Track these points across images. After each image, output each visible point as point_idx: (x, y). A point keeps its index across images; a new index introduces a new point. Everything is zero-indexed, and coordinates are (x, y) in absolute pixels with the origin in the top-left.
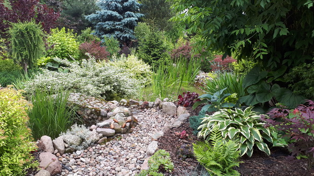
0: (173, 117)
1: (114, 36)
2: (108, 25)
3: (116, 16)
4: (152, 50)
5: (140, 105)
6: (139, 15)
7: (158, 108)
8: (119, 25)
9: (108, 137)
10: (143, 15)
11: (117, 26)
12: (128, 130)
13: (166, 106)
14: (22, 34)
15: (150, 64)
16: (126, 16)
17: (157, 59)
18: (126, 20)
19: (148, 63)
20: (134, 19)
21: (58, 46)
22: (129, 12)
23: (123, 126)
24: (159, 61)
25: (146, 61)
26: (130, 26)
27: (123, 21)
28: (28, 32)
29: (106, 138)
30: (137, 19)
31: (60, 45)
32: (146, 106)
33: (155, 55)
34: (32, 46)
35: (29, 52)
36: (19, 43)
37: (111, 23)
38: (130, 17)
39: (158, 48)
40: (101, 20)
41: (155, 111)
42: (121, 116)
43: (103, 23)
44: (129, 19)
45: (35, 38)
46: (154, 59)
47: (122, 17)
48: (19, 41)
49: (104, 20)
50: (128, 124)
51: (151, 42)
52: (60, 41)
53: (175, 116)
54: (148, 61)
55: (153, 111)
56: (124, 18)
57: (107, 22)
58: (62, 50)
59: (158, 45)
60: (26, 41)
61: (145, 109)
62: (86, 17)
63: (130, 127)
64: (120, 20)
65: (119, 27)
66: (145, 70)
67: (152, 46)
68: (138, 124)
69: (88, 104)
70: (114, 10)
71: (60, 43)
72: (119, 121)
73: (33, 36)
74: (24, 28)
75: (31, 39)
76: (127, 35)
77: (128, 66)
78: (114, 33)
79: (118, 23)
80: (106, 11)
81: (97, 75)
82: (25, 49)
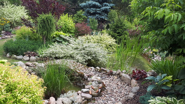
0: (128, 85)
1: (95, 17)
2: (92, 10)
3: (98, 5)
4: (118, 29)
5: (107, 72)
6: (112, 5)
7: (118, 76)
8: (99, 11)
9: (87, 100)
10: (114, 5)
11: (97, 12)
12: (99, 95)
13: (124, 77)
14: (44, 22)
15: (115, 38)
16: (103, 5)
17: (120, 36)
18: (103, 8)
19: (114, 38)
20: (108, 7)
21: (63, 24)
22: (106, 3)
23: (97, 91)
24: (121, 37)
25: (113, 36)
26: (106, 11)
27: (102, 8)
28: (47, 21)
29: (86, 100)
30: (110, 8)
31: (64, 24)
32: (111, 74)
33: (119, 33)
34: (49, 28)
35: (47, 32)
36: (42, 26)
37: (94, 9)
38: (106, 6)
39: (122, 28)
40: (89, 7)
41: (116, 78)
42: (96, 84)
43: (90, 9)
44: (105, 7)
45: (51, 24)
46: (118, 35)
47: (101, 6)
48: (42, 25)
49: (91, 7)
50: (100, 90)
51: (117, 24)
52: (65, 22)
53: (129, 85)
54: (114, 36)
55: (115, 78)
56: (102, 6)
57: (92, 9)
58: (65, 27)
59: (122, 26)
60: (46, 25)
61: (110, 76)
62: (80, 4)
63: (101, 91)
64: (100, 8)
65: (99, 12)
66: (112, 43)
67: (117, 27)
68: (105, 89)
69: (77, 69)
70: (96, 2)
71: (64, 23)
72: (95, 87)
73: (50, 23)
74: (45, 18)
75: (49, 24)
76: (103, 17)
77: (102, 40)
78: (95, 15)
79: (98, 9)
80: (92, 2)
81: (84, 49)
82: (45, 30)
